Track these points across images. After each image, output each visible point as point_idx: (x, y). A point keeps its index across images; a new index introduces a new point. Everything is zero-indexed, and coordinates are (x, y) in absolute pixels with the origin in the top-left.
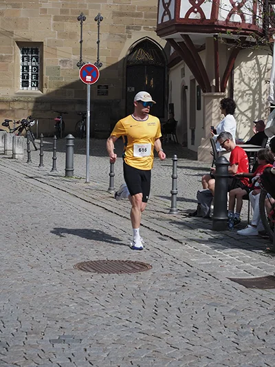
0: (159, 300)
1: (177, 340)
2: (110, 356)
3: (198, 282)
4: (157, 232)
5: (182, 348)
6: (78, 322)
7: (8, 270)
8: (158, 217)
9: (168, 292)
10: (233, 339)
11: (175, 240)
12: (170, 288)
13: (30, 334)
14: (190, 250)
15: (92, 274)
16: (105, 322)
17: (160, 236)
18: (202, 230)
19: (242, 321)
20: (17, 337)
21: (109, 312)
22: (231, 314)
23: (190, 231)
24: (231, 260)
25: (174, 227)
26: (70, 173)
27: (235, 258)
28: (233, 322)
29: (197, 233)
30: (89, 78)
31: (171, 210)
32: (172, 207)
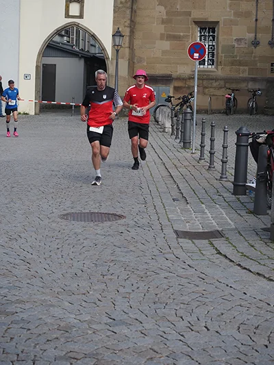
11: (187, 201)
26: (188, 144)
31: (221, 177)
32: (222, 174)
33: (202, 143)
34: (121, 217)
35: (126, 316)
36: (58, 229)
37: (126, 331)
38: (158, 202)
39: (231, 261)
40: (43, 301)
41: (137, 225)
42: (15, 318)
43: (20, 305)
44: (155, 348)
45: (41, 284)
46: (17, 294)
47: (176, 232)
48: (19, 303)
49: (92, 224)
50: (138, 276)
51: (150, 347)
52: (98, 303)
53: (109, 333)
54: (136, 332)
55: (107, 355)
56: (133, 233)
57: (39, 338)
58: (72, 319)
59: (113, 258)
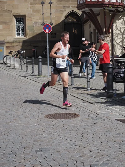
0: (84, 130)
1: (93, 148)
2: (63, 157)
3: (101, 121)
4: (81, 99)
5: (95, 152)
6: (47, 142)
7: (14, 120)
8: (81, 93)
9: (88, 127)
10: (119, 147)
11: (90, 103)
12: (88, 125)
13: (26, 148)
14: (97, 107)
15: (53, 120)
16: (60, 142)
17: (83, 101)
18: (102, 98)
19: (122, 139)
20: (20, 150)
21: (62, 137)
22: (117, 135)
23: (96, 98)
24: (115, 111)
25: (89, 97)
26: (41, 74)
27: (117, 110)
28: (118, 139)
29: (100, 99)
30: (47, 30)
32: (88, 88)
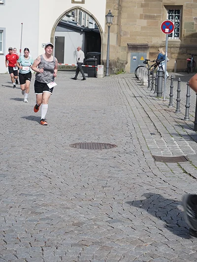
11: (161, 135)
26: (160, 94)
30: (167, 30)
31: (185, 118)
32: (186, 116)
33: (171, 93)
34: (114, 146)
35: (120, 216)
36: (70, 154)
37: (121, 227)
38: (140, 136)
39: (194, 178)
40: (61, 205)
41: (125, 152)
42: (42, 216)
43: (46, 208)
44: (142, 239)
45: (60, 193)
46: (43, 200)
47: (154, 157)
48: (44, 206)
49: (93, 151)
50: (128, 188)
51: (138, 237)
52: (100, 206)
53: (109, 228)
54: (128, 228)
55: (108, 243)
56: (123, 158)
57: (59, 231)
58: (82, 218)
59: (109, 175)
